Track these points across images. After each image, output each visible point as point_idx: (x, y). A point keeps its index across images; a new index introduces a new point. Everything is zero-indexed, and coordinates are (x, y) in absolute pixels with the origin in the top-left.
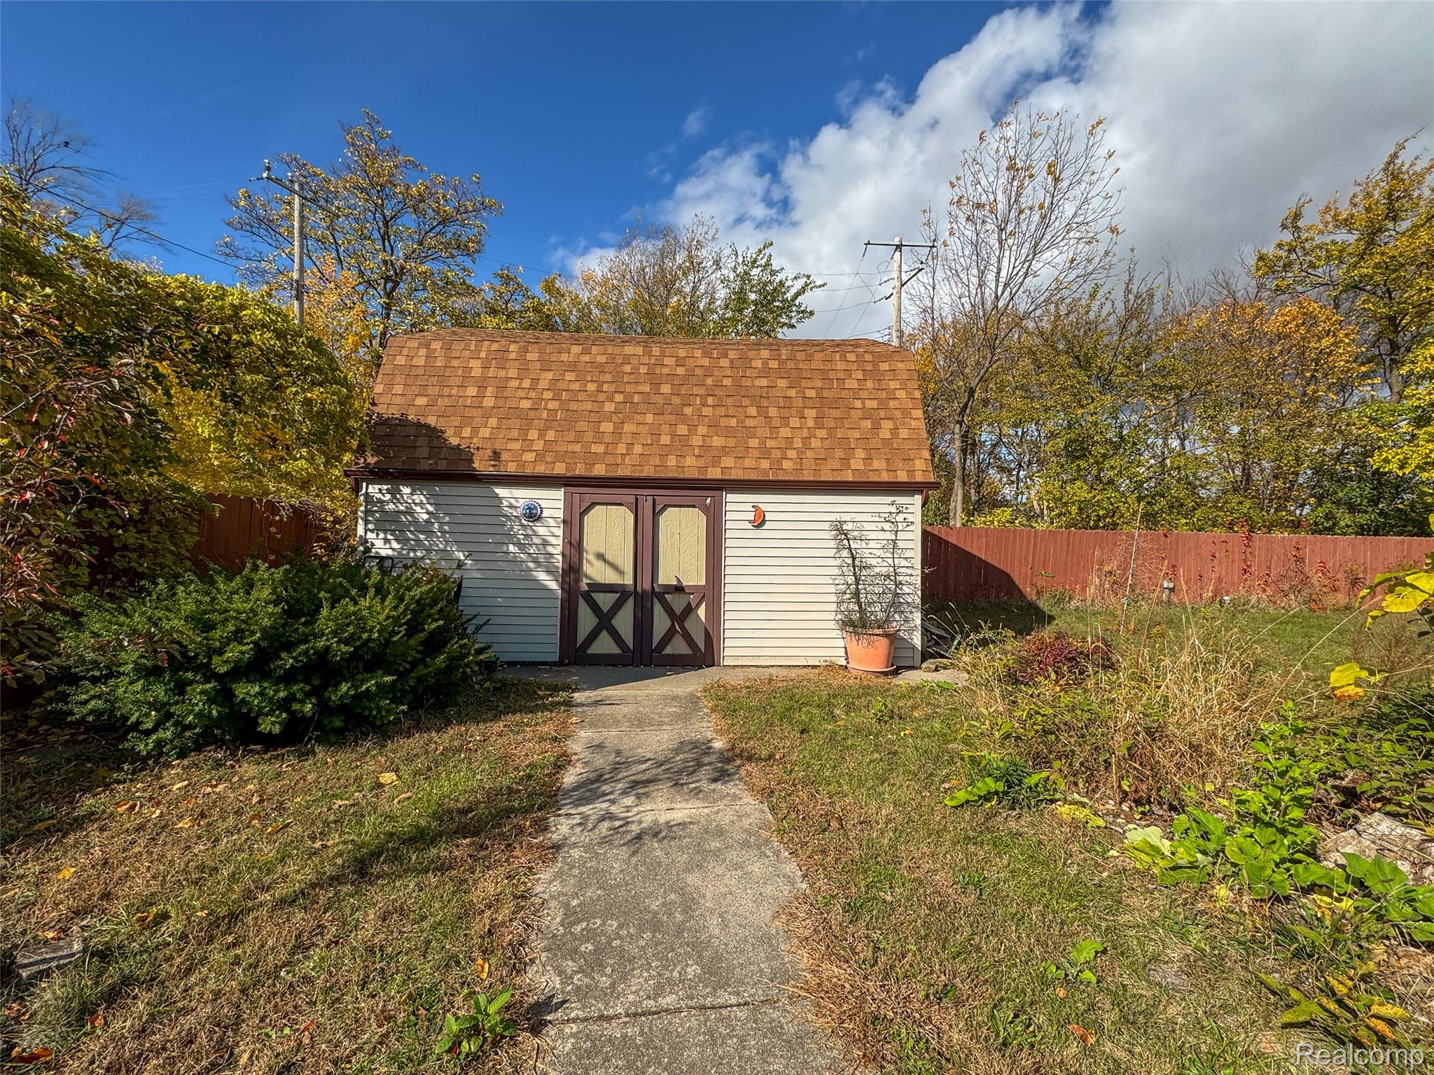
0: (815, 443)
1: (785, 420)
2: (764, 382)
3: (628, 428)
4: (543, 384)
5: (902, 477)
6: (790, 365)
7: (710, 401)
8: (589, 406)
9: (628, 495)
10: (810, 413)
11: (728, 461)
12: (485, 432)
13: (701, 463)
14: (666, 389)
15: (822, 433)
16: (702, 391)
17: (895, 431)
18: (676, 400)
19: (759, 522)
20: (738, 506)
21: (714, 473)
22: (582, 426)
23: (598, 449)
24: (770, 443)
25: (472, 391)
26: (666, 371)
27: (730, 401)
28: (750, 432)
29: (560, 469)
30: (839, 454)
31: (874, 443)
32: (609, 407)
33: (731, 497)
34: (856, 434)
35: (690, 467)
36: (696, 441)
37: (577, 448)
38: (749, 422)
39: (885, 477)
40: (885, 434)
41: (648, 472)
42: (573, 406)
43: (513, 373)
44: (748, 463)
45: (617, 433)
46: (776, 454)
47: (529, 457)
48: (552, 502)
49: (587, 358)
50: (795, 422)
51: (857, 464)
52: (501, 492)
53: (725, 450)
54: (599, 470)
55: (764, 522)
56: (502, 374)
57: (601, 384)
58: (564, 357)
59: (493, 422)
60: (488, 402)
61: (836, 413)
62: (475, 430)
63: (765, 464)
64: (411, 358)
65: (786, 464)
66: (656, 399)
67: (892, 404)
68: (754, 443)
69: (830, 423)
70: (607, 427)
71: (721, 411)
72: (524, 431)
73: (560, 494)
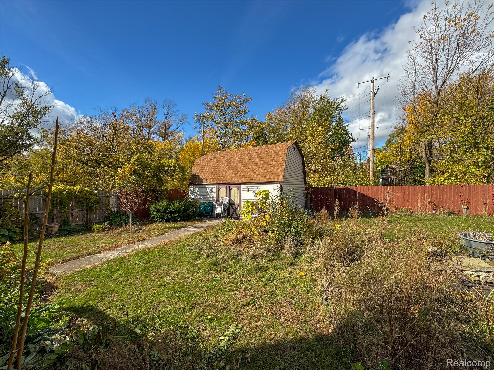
0: (260, 173)
1: (256, 168)
2: (253, 160)
3: (228, 173)
4: (216, 166)
5: (276, 180)
6: (260, 156)
7: (243, 166)
8: (222, 169)
9: (225, 186)
10: (261, 166)
11: (243, 179)
13: (238, 179)
14: (235, 164)
15: (262, 171)
16: (241, 164)
17: (277, 169)
18: (237, 166)
19: (248, 191)
20: (244, 187)
21: (240, 181)
22: (220, 173)
23: (222, 178)
24: (252, 174)
25: (205, 168)
26: (236, 160)
27: (246, 165)
28: (248, 172)
29: (216, 182)
30: (264, 175)
31: (273, 172)
32: (225, 169)
34: (269, 171)
35: (236, 180)
36: (238, 175)
37: (219, 178)
38: (249, 170)
39: (272, 180)
40: (275, 170)
41: (229, 182)
42: (220, 169)
43: (212, 164)
44: (247, 179)
45: (226, 174)
46: (252, 176)
47: (211, 180)
48: (214, 187)
49: (223, 159)
51: (267, 177)
52: (207, 186)
53: (243, 176)
54: (221, 182)
56: (210, 164)
57: (225, 164)
58: (220, 160)
59: (208, 174)
60: (207, 170)
61: (266, 166)
62: (205, 176)
63: (250, 179)
64: (198, 163)
65: (254, 178)
66: (234, 166)
67: (279, 162)
68: (249, 174)
69: (264, 168)
70: (224, 173)
71: (244, 168)
72: (212, 175)
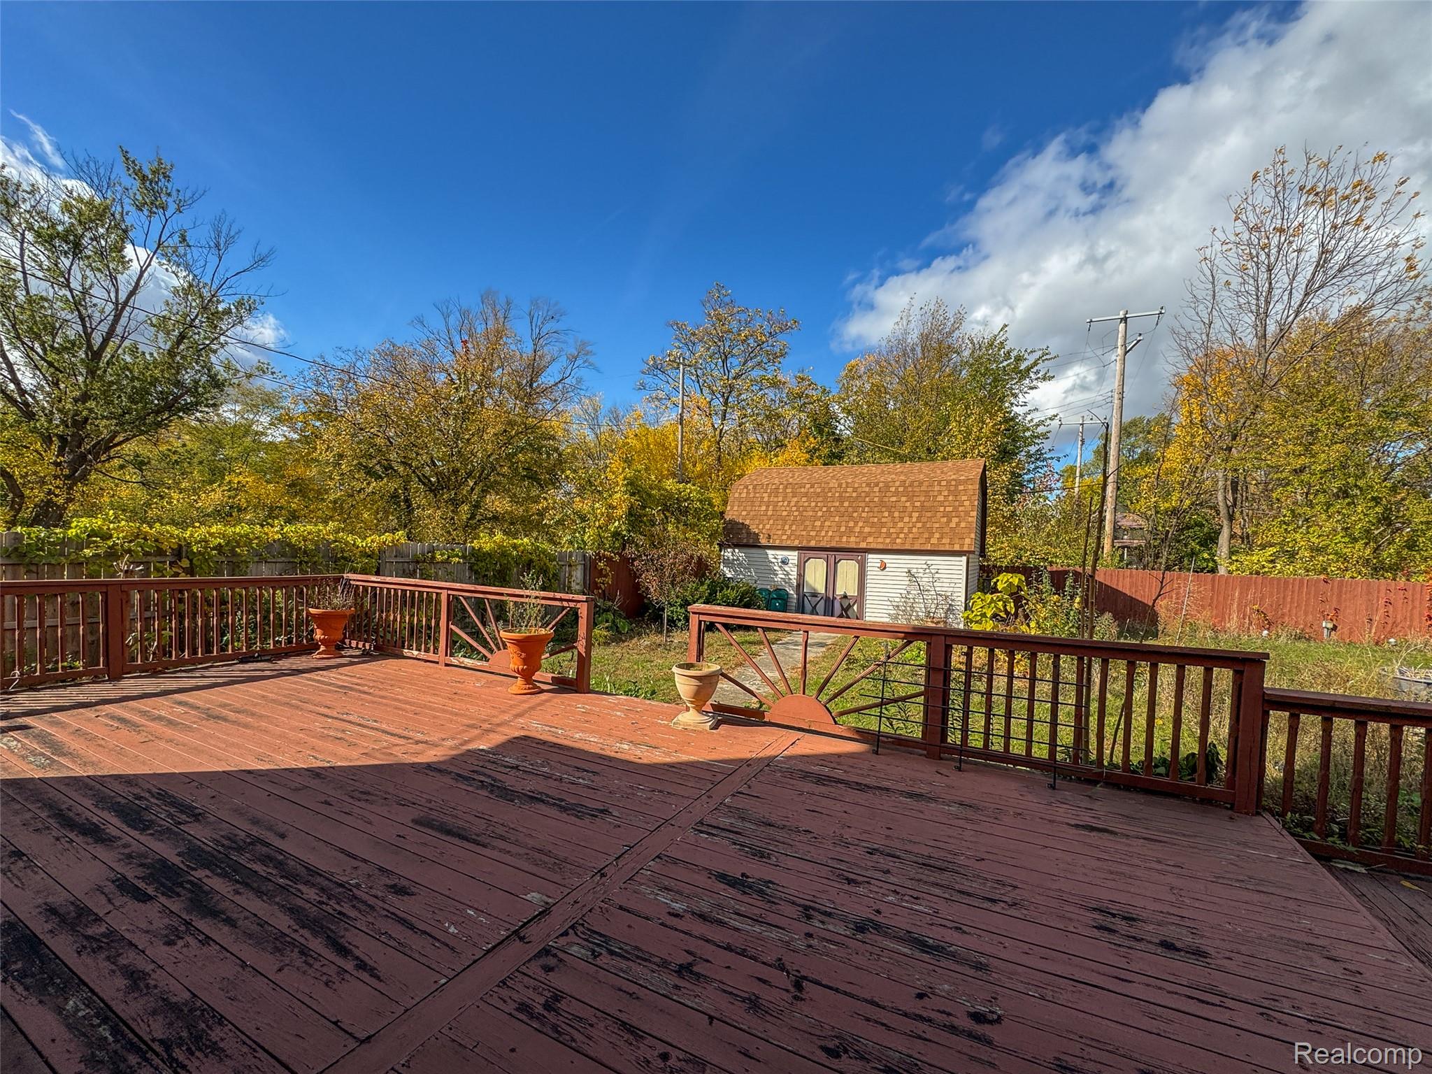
0: (914, 530)
1: (901, 519)
2: (894, 499)
3: (827, 523)
4: (792, 504)
5: (957, 548)
6: (910, 489)
7: (866, 509)
8: (811, 513)
9: (824, 554)
10: (915, 515)
11: (870, 539)
12: (768, 527)
13: (858, 540)
14: (846, 504)
15: (919, 525)
16: (863, 504)
17: (958, 524)
18: (850, 509)
19: (883, 567)
20: (873, 560)
21: (863, 545)
22: (807, 523)
23: (813, 533)
24: (892, 530)
25: (764, 508)
26: (848, 495)
27: (876, 509)
28: (883, 525)
29: (796, 543)
30: (926, 535)
31: (946, 530)
32: (820, 514)
33: (870, 556)
34: (937, 525)
35: (852, 542)
36: (857, 529)
37: (804, 533)
38: (884, 520)
39: (947, 548)
40: (953, 525)
41: (833, 544)
42: (805, 513)
43: (780, 499)
44: (880, 540)
45: (822, 526)
46: (894, 536)
47: (784, 537)
48: (793, 556)
49: (812, 490)
50: (906, 520)
51: (934, 541)
52: (770, 552)
53: (870, 534)
54: (813, 544)
55: (885, 568)
56: (776, 499)
57: (817, 503)
58: (803, 490)
59: (771, 522)
60: (770, 513)
61: (929, 514)
62: (764, 526)
63: (888, 541)
64: (740, 494)
65: (898, 541)
66: (842, 509)
67: (960, 509)
68: (884, 530)
69: (924, 520)
70: (818, 523)
71: (871, 514)
72: (783, 526)
73: (796, 553)
